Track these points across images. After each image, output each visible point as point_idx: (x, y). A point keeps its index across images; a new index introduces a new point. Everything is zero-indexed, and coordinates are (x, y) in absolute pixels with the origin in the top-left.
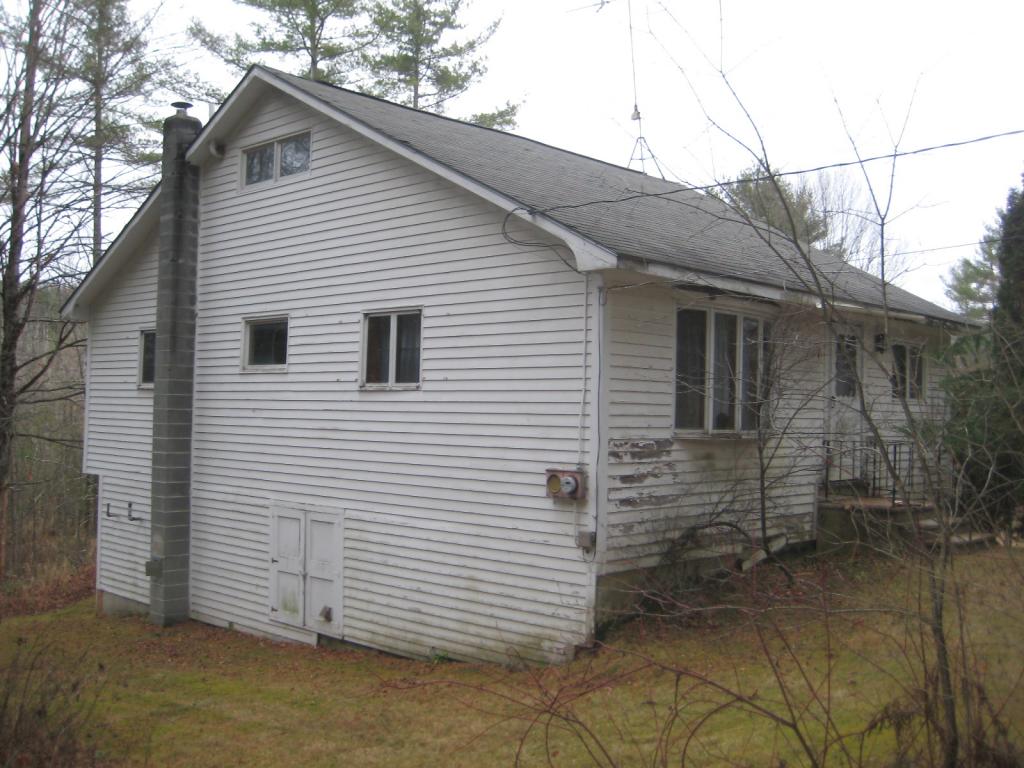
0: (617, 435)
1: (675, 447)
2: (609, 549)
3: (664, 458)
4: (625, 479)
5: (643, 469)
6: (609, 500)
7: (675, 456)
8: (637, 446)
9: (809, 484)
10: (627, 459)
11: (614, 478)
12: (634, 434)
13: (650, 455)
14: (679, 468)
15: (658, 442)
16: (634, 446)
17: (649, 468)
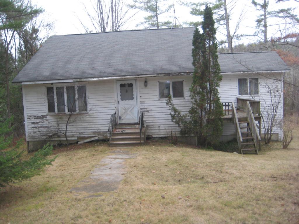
0: (29, 115)
1: (48, 116)
2: (29, 136)
3: (45, 119)
4: (32, 123)
5: (38, 121)
6: (28, 127)
7: (48, 118)
8: (36, 116)
9: (108, 124)
10: (33, 119)
11: (29, 123)
12: (34, 114)
13: (40, 118)
14: (50, 121)
15: (42, 116)
16: (34, 116)
17: (40, 121)
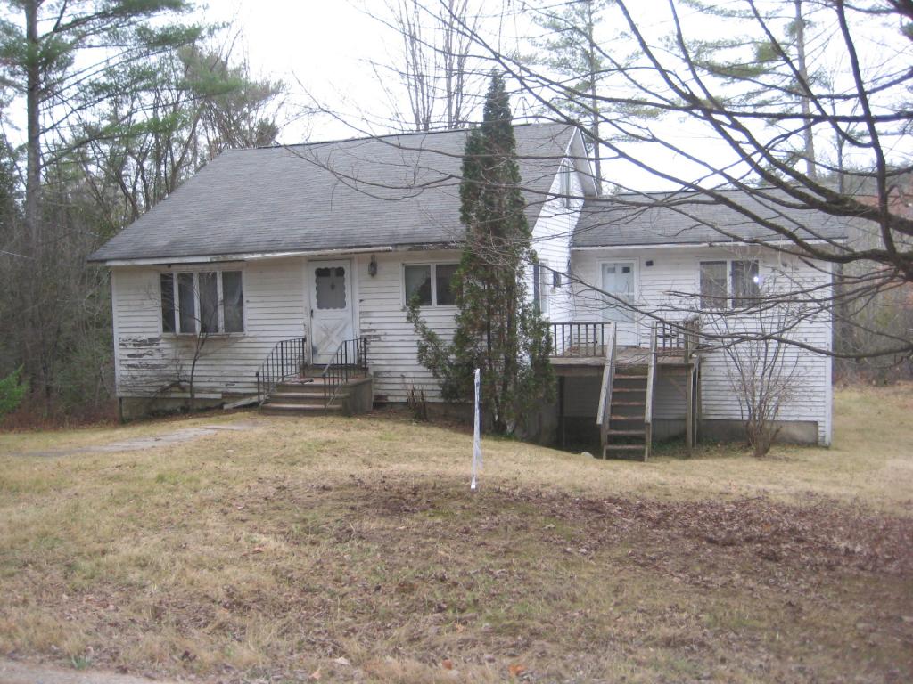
0: (124, 336)
1: (161, 341)
2: (122, 386)
3: (155, 347)
4: (130, 356)
5: (141, 352)
6: (121, 365)
7: (161, 346)
8: (137, 341)
10: (131, 347)
11: (124, 355)
12: (134, 336)
13: (146, 345)
14: (165, 352)
15: (149, 339)
16: (134, 341)
17: (145, 352)
